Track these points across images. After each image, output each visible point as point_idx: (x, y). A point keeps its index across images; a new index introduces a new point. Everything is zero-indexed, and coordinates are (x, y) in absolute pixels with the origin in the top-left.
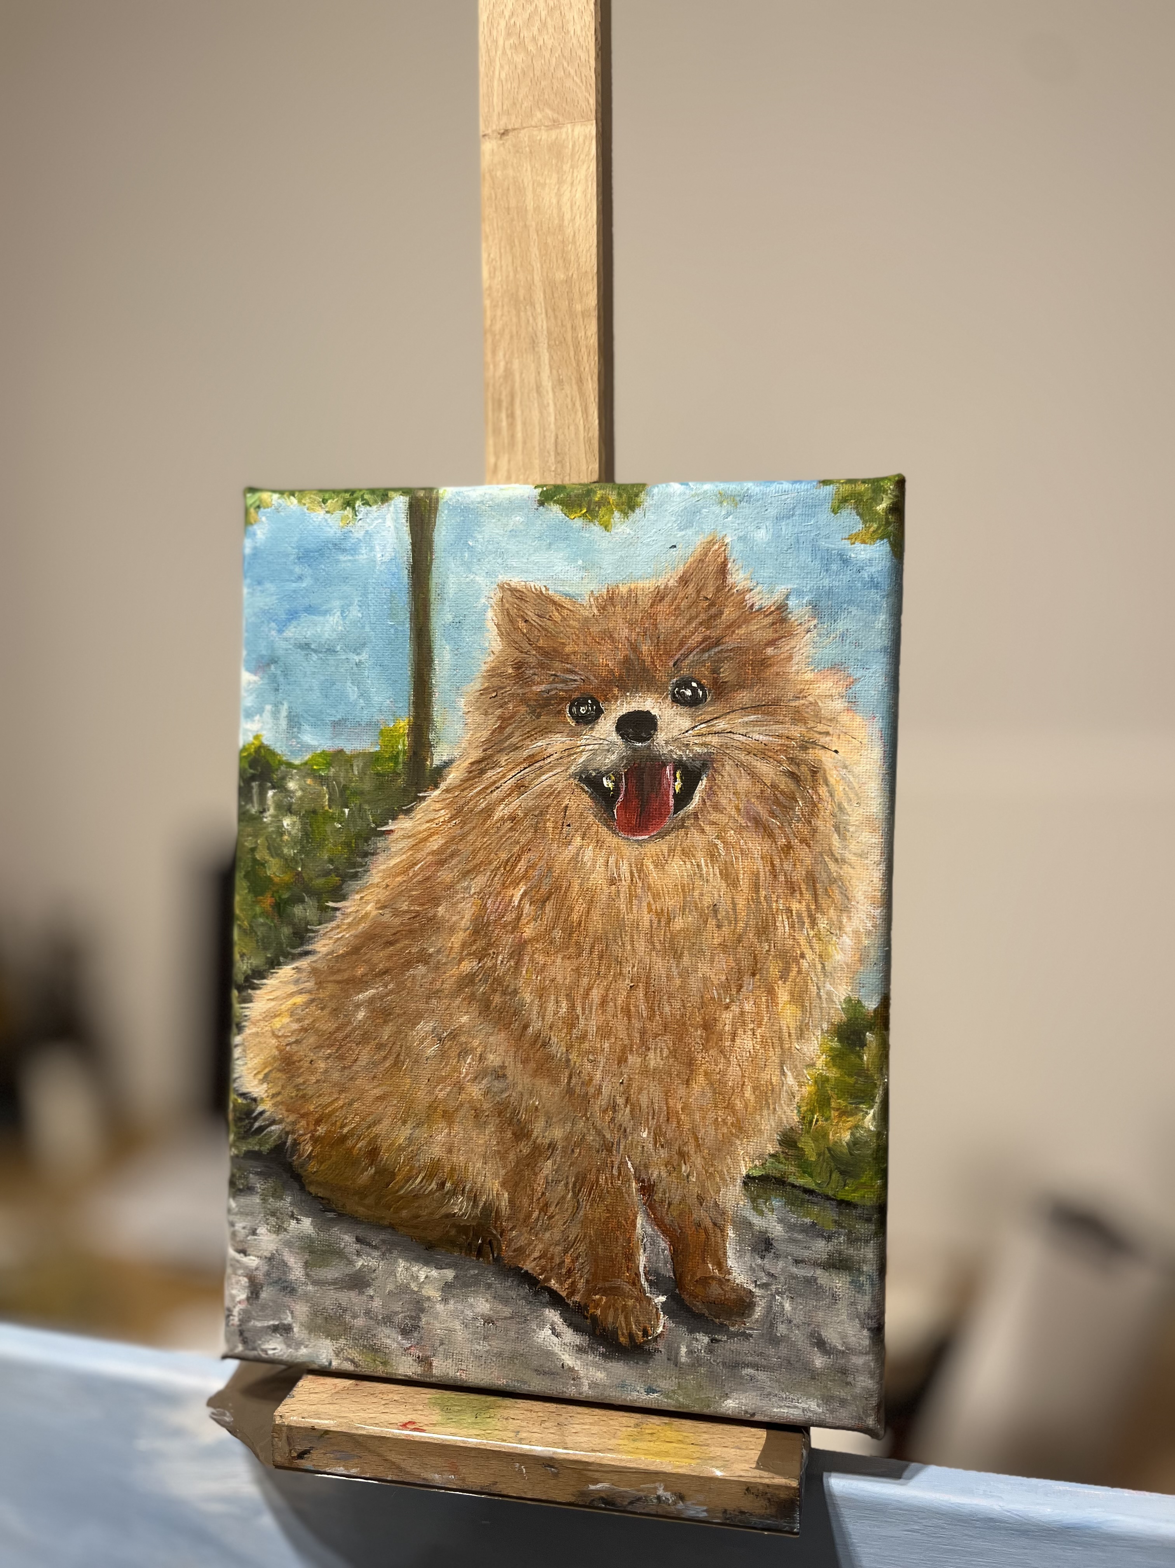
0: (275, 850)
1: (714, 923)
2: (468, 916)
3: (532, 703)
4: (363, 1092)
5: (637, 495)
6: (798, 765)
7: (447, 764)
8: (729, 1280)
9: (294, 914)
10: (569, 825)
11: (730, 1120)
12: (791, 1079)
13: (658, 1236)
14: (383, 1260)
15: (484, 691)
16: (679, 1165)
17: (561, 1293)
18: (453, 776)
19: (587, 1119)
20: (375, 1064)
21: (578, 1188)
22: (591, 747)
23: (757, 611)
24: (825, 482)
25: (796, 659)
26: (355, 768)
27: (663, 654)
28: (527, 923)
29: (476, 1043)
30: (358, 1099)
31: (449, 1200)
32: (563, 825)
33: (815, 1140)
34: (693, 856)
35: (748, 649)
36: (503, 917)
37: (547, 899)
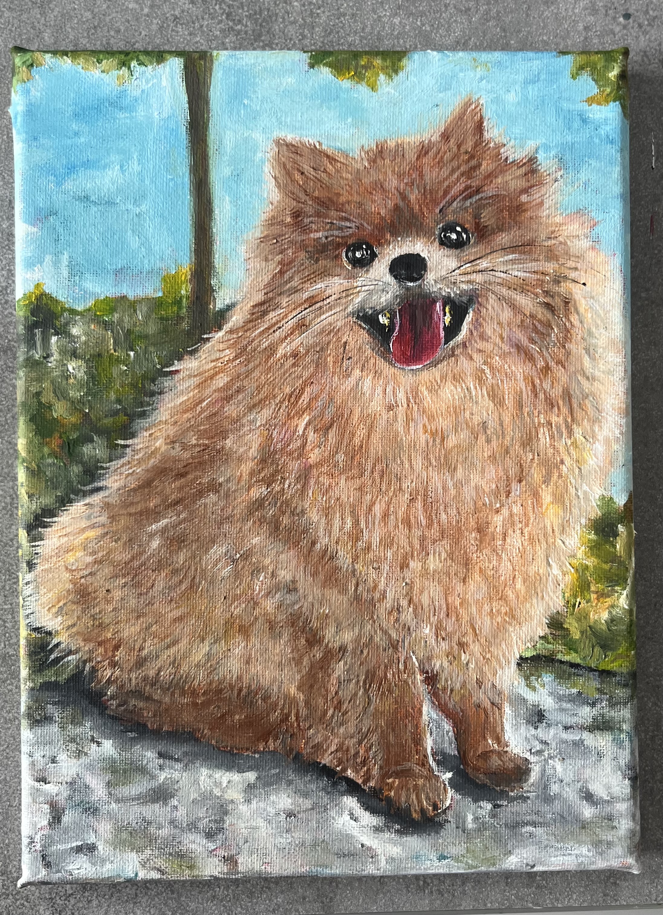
0: (60, 393)
1: (484, 439)
2: (255, 446)
3: (310, 249)
5: (400, 61)
6: (553, 297)
7: (229, 308)
8: (507, 752)
9: (84, 454)
10: (349, 359)
12: (556, 570)
14: (186, 771)
15: (264, 240)
16: (459, 655)
17: (357, 781)
18: (236, 319)
19: (374, 621)
20: (172, 589)
21: (368, 685)
22: (367, 288)
23: (511, 163)
25: (546, 205)
26: (139, 313)
27: (430, 202)
28: (312, 449)
29: (267, 561)
32: (343, 359)
33: (579, 620)
34: (464, 381)
35: (505, 196)
36: (289, 445)
37: (330, 427)
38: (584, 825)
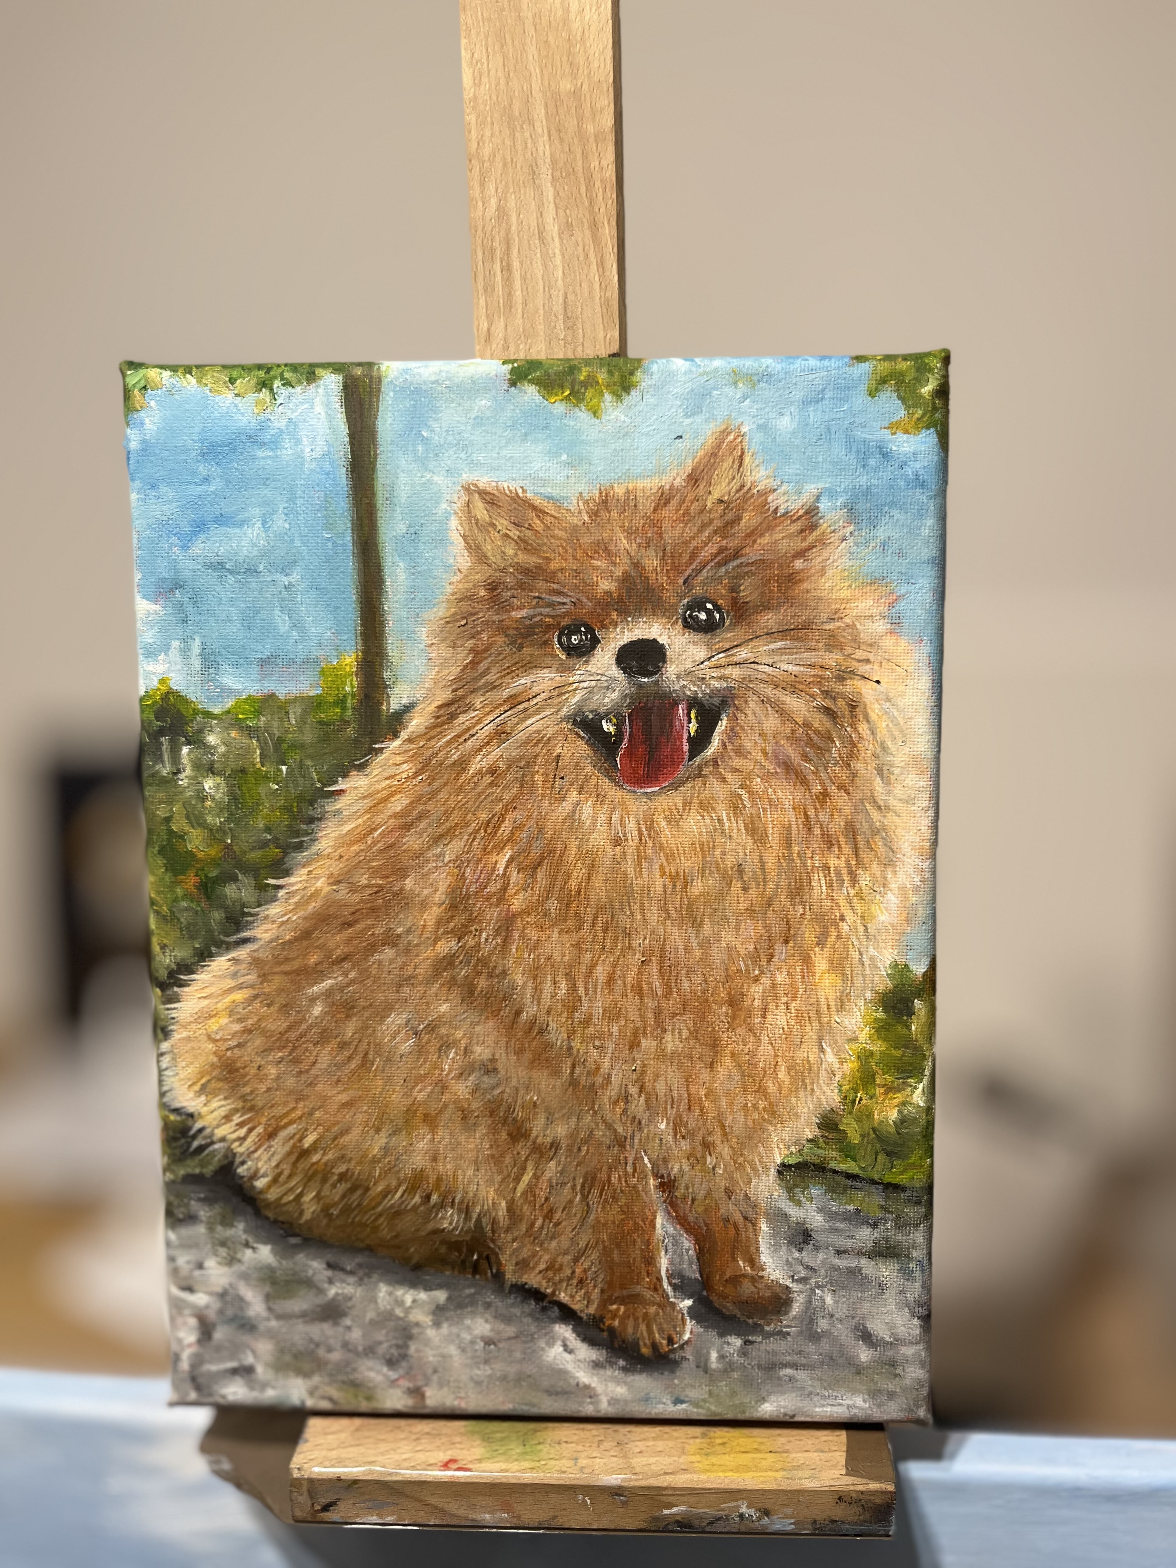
0: (195, 819)
1: (739, 885)
2: (443, 887)
3: (511, 632)
4: (325, 1099)
5: (632, 373)
6: (834, 699)
7: (408, 708)
8: (762, 1277)
9: (226, 896)
10: (562, 778)
11: (762, 1104)
12: (831, 1056)
13: (681, 1235)
14: (360, 1285)
16: (704, 1157)
17: (573, 1307)
18: (416, 723)
19: (595, 1112)
20: (339, 1066)
21: (587, 1190)
22: (586, 684)
23: (783, 515)
24: (860, 359)
25: (830, 573)
26: (291, 716)
27: (671, 569)
28: (515, 894)
29: (459, 1034)
30: (320, 1108)
31: (437, 1214)
32: (555, 778)
33: (859, 1120)
34: (713, 809)
35: (772, 562)
36: (486, 887)
37: (539, 865)
38: (859, 1370)
